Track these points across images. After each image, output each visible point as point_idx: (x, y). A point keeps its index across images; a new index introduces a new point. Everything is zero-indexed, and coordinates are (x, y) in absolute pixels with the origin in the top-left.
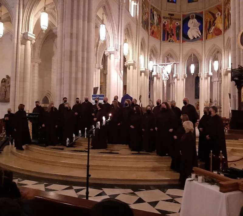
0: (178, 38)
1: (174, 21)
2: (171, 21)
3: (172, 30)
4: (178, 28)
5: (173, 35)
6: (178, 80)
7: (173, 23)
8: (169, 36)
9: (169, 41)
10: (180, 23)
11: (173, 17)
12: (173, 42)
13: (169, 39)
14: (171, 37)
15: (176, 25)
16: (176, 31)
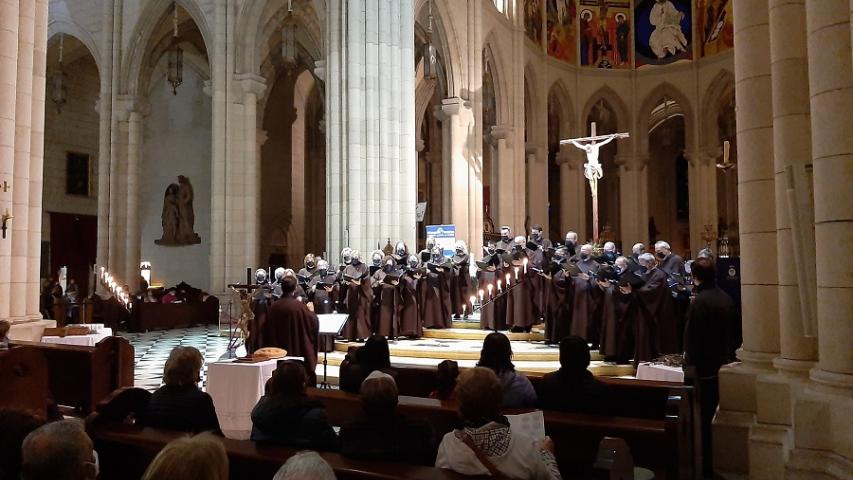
0: (624, 57)
1: (610, 10)
2: (604, 11)
3: (605, 35)
4: (623, 28)
5: (610, 48)
6: (627, 169)
7: (609, 15)
8: (600, 52)
9: (600, 66)
12: (610, 67)
13: (599, 60)
14: (604, 53)
15: (617, 20)
16: (619, 38)
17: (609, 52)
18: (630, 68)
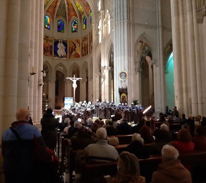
0: (51, 54)
1: (49, 42)
2: (47, 41)
3: (47, 48)
4: (51, 47)
5: (48, 51)
6: (51, 82)
7: (48, 43)
8: (46, 52)
9: (46, 55)
10: (52, 44)
11: (48, 39)
13: (45, 54)
14: (47, 52)
15: (50, 45)
16: (50, 49)
17: (48, 52)
18: (52, 57)
